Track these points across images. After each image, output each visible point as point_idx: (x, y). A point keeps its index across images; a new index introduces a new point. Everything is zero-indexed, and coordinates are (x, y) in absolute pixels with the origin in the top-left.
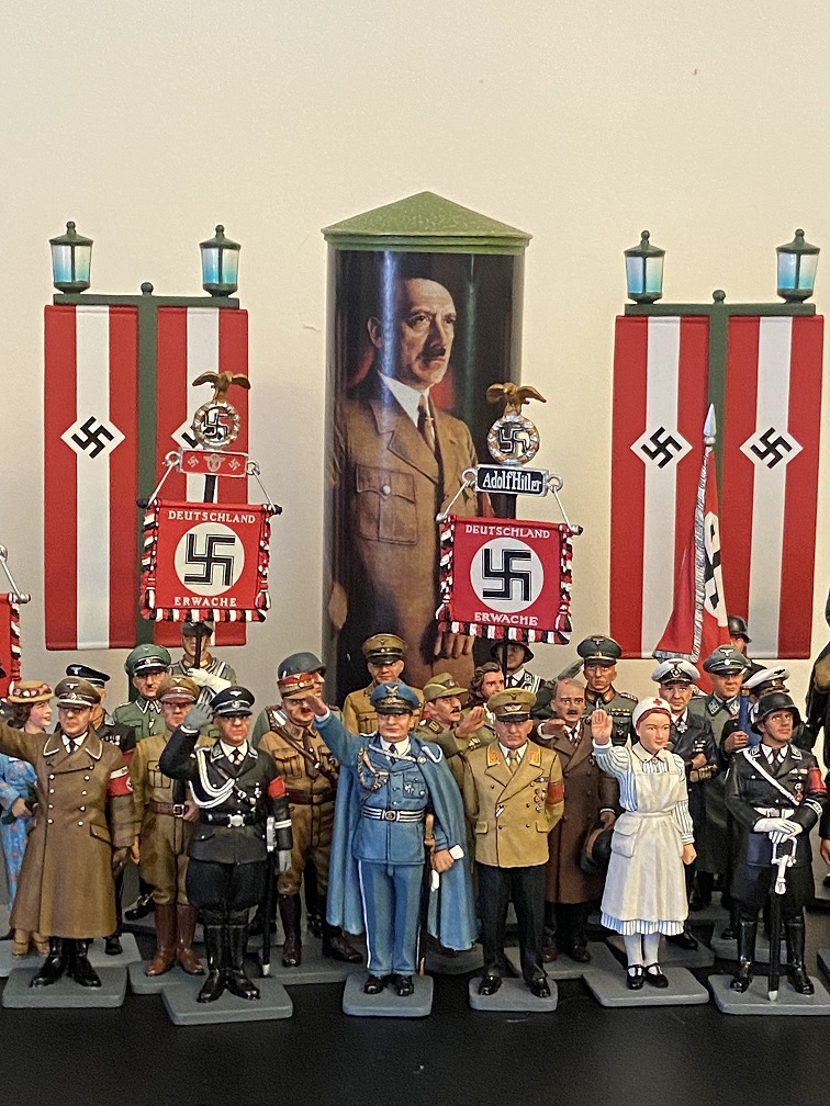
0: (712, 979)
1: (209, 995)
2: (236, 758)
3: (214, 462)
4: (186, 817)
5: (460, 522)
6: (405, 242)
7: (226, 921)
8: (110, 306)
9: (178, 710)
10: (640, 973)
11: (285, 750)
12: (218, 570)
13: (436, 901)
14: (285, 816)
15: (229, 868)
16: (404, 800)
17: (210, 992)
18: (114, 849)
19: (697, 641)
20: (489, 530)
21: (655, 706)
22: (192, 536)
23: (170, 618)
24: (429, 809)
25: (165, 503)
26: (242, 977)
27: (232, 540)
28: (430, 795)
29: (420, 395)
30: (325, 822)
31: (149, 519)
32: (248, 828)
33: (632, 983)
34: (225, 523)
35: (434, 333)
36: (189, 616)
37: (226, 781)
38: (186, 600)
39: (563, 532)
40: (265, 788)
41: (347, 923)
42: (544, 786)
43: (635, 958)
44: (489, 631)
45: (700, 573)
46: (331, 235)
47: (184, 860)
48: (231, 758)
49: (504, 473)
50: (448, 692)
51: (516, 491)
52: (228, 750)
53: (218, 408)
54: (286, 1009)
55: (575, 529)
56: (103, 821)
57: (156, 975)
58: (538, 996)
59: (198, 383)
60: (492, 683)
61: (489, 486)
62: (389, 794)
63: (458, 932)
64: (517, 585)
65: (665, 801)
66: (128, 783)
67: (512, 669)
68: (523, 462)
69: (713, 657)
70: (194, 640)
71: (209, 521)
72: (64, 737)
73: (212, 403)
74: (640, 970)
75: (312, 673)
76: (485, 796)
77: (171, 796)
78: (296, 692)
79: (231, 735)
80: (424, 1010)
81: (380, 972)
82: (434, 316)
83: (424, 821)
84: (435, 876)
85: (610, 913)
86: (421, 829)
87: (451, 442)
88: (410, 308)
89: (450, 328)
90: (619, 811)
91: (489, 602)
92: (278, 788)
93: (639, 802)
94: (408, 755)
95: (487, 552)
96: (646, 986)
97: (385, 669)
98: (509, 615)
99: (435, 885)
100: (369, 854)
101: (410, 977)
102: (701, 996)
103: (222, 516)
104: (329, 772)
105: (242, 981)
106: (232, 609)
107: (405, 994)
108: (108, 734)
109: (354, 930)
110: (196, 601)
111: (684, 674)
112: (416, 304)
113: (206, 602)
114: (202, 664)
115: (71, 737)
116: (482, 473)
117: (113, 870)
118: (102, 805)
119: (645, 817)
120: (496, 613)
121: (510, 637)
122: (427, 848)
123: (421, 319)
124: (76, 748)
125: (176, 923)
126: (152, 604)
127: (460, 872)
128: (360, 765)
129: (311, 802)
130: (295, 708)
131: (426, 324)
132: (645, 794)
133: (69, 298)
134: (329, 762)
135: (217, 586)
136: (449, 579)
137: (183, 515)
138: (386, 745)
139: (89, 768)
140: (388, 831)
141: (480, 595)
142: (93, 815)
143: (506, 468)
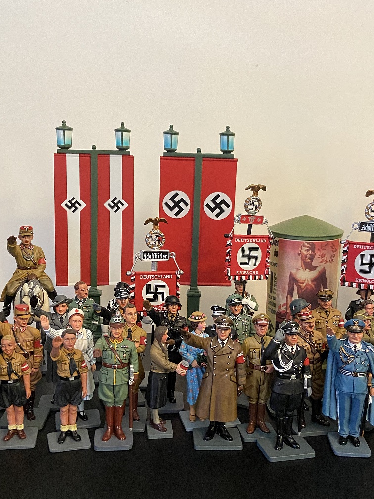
1: (280, 448)
2: (293, 351)
3: (252, 219)
4: (267, 372)
5: (352, 244)
9: (263, 328)
11: (302, 342)
12: (252, 260)
14: (310, 373)
15: (289, 396)
16: (361, 368)
18: (239, 386)
20: (364, 247)
22: (243, 248)
24: (370, 371)
27: (257, 249)
31: (229, 242)
32: (297, 380)
34: (256, 243)
36: (242, 278)
37: (290, 361)
38: (241, 272)
40: (303, 363)
41: (332, 414)
44: (361, 285)
47: (263, 387)
48: (291, 351)
49: (371, 224)
50: (366, 318)
52: (290, 348)
53: (254, 198)
54: (312, 454)
56: (235, 374)
57: (251, 433)
59: (247, 189)
60: (369, 309)
61: (363, 230)
62: (355, 365)
66: (244, 358)
70: (241, 286)
71: (250, 242)
72: (219, 340)
73: (252, 196)
77: (260, 363)
79: (291, 342)
80: (368, 454)
81: (345, 435)
83: (367, 375)
84: (370, 397)
91: (362, 275)
92: (307, 362)
94: (361, 349)
97: (327, 303)
98: (370, 280)
99: (370, 401)
100: (345, 389)
101: (358, 438)
103: (254, 240)
104: (320, 351)
105: (292, 440)
106: (257, 275)
107: (358, 446)
109: (335, 418)
110: (244, 273)
113: (248, 273)
115: (222, 340)
116: (361, 224)
118: (234, 367)
120: (365, 279)
122: (369, 387)
124: (224, 344)
125: (258, 411)
126: (229, 274)
128: (341, 353)
129: (313, 363)
134: (320, 347)
135: (252, 267)
136: (346, 266)
137: (241, 240)
138: (352, 345)
139: (230, 353)
140: (354, 381)
141: (358, 272)
142: (231, 372)
143: (372, 222)
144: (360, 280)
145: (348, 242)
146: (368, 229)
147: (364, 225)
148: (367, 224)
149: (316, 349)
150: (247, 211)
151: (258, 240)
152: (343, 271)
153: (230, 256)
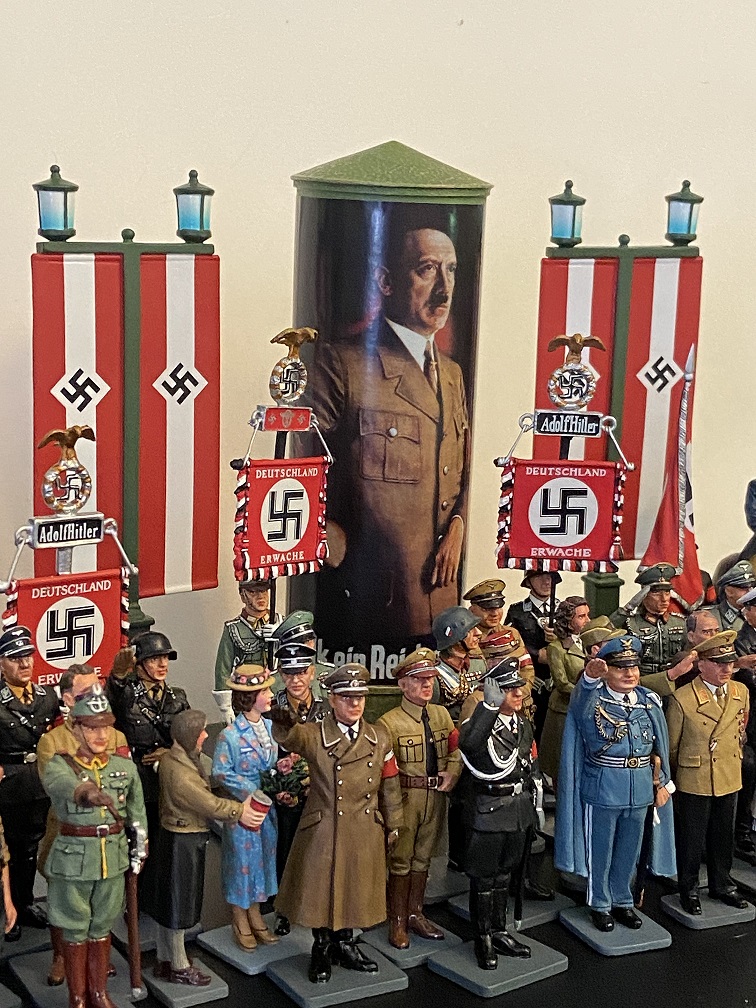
1: (494, 962)
3: (287, 417)
5: (521, 465)
7: (493, 885)
12: (291, 525)
16: (644, 746)
18: (388, 832)
19: (681, 556)
20: (548, 472)
22: (273, 495)
26: (508, 938)
27: (300, 495)
29: (426, 341)
31: (242, 481)
32: (524, 793)
34: (297, 478)
35: (440, 282)
36: (270, 572)
37: (512, 752)
38: (269, 557)
39: (621, 469)
41: (578, 864)
42: (742, 717)
44: (544, 564)
45: (682, 495)
48: (509, 728)
52: (506, 720)
54: (562, 964)
60: (583, 615)
62: (630, 742)
66: (396, 763)
71: (286, 477)
72: (339, 725)
76: (697, 731)
77: (425, 769)
82: (440, 265)
84: (656, 812)
87: (450, 384)
88: (420, 256)
89: (452, 276)
91: (545, 538)
94: (638, 703)
95: (546, 492)
98: (564, 549)
101: (632, 909)
103: (296, 472)
105: (511, 941)
106: (301, 562)
110: (276, 558)
112: (425, 254)
113: (283, 558)
115: (350, 726)
120: (551, 547)
123: (429, 267)
124: (355, 735)
126: (247, 565)
128: (598, 717)
131: (432, 273)
133: (56, 246)
135: (290, 541)
136: (508, 518)
137: (267, 473)
138: (619, 696)
140: (631, 777)
141: (537, 532)
142: (374, 801)
143: (564, 412)
144: (541, 551)
145: (514, 461)
146: (555, 427)
147: (547, 420)
148: (555, 417)
150: (276, 397)
151: (302, 472)
152: (502, 532)
153: (245, 518)
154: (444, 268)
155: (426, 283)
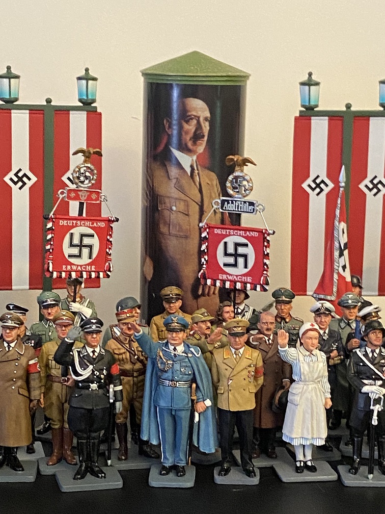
0: (340, 468)
1: (79, 476)
2: (94, 354)
3: (83, 195)
4: (68, 384)
5: (212, 227)
6: (184, 78)
7: (88, 438)
8: (30, 110)
9: (64, 328)
10: (302, 465)
11: (119, 349)
12: (85, 252)
13: (197, 427)
14: (119, 384)
15: (90, 411)
16: (181, 376)
17: (80, 475)
18: (31, 401)
19: (335, 289)
20: (226, 232)
21: (311, 327)
22: (72, 234)
23: (61, 277)
24: (194, 380)
25: (58, 216)
26: (97, 467)
27: (93, 236)
28: (194, 374)
29: (191, 159)
30: (140, 386)
31: (50, 225)
32: (100, 390)
33: (298, 470)
34: (89, 227)
35: (199, 126)
36: (70, 275)
37: (89, 366)
38: (69, 267)
39: (265, 233)
40: (108, 370)
41: (151, 439)
42: (253, 369)
43: (300, 457)
44: (226, 284)
45: (336, 254)
46: (145, 74)
47: (66, 405)
48: (91, 354)
49: (234, 202)
50: (204, 319)
51: (241, 211)
52: (90, 350)
53: (86, 167)
54: (119, 484)
55: (271, 232)
56: (25, 387)
57: (52, 465)
58: (249, 476)
59: (75, 154)
60: (227, 312)
61: (227, 209)
62: (172, 373)
63: (208, 444)
64: (241, 261)
65: (315, 377)
66: (38, 366)
67: (238, 304)
68: (244, 197)
69: (343, 299)
70: (73, 288)
71: (81, 226)
72: (5, 342)
73: (82, 164)
74: (302, 463)
75: (134, 308)
76: (223, 374)
77: (60, 373)
78: (125, 319)
79: (91, 342)
80: (190, 484)
81: (168, 464)
82: (199, 117)
83: (191, 387)
84: (197, 415)
85: (287, 434)
86: (189, 391)
87: (208, 184)
88: (186, 113)
89: (207, 124)
90: (292, 381)
91: (226, 269)
92: (115, 370)
93: (302, 377)
94: (183, 353)
96: (305, 471)
97: (172, 305)
98: (237, 276)
99: (197, 419)
100: (162, 403)
101: (183, 467)
102: (334, 477)
103: (88, 223)
104: (142, 360)
105: (97, 469)
106: (93, 271)
107: (181, 476)
108: (28, 339)
109: (155, 442)
110: (74, 268)
111: (327, 309)
112: (190, 111)
113: (79, 268)
114: (77, 300)
115: (8, 343)
116: (223, 202)
117: (30, 411)
118: (25, 378)
119: (305, 385)
120: (230, 275)
121: (237, 288)
122: (193, 401)
123: (192, 119)
124: (11, 349)
125: (63, 438)
126: (51, 269)
127: (210, 412)
128: (158, 358)
129: (132, 376)
130: (125, 327)
131: (195, 122)
132: (305, 373)
133: (8, 106)
134: (142, 355)
135: (85, 260)
137: (67, 223)
138: (172, 348)
139: (17, 359)
140: (172, 392)
141: (222, 266)
142: (19, 383)
143: (236, 199)
144: (225, 277)
145: (207, 225)
146: (231, 207)
147: (226, 203)
148: (230, 202)
149: (136, 357)
151: (93, 224)
153: (51, 245)
154: (201, 119)
155: (191, 127)
